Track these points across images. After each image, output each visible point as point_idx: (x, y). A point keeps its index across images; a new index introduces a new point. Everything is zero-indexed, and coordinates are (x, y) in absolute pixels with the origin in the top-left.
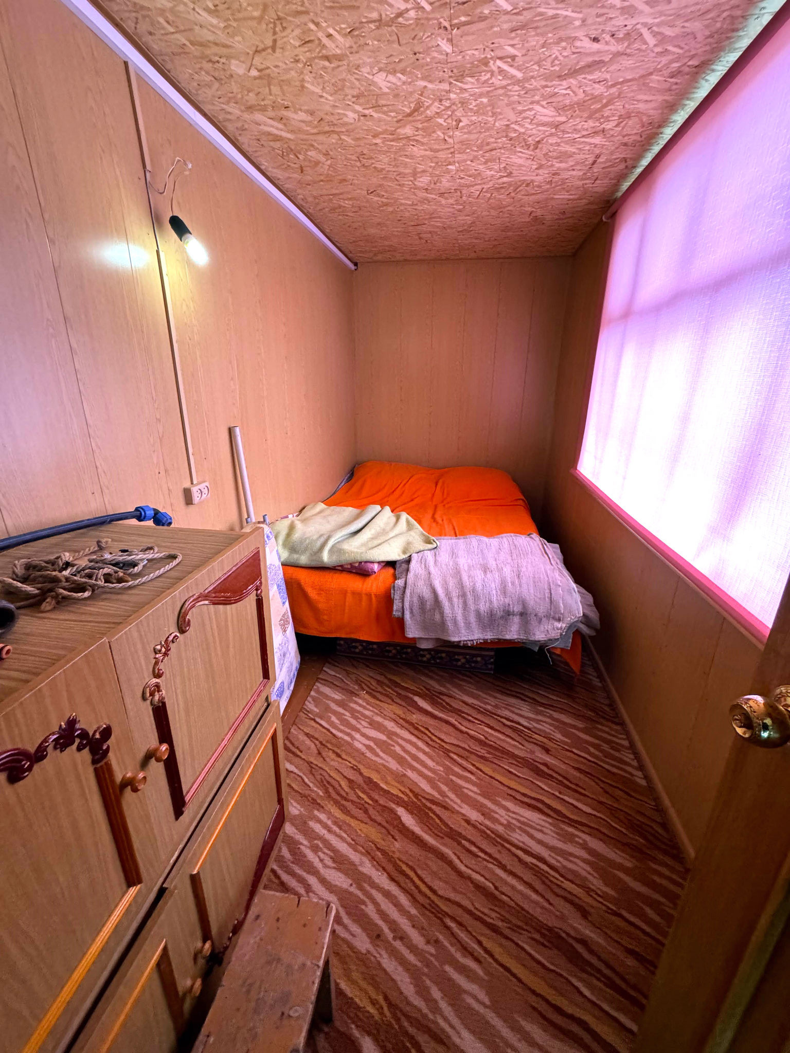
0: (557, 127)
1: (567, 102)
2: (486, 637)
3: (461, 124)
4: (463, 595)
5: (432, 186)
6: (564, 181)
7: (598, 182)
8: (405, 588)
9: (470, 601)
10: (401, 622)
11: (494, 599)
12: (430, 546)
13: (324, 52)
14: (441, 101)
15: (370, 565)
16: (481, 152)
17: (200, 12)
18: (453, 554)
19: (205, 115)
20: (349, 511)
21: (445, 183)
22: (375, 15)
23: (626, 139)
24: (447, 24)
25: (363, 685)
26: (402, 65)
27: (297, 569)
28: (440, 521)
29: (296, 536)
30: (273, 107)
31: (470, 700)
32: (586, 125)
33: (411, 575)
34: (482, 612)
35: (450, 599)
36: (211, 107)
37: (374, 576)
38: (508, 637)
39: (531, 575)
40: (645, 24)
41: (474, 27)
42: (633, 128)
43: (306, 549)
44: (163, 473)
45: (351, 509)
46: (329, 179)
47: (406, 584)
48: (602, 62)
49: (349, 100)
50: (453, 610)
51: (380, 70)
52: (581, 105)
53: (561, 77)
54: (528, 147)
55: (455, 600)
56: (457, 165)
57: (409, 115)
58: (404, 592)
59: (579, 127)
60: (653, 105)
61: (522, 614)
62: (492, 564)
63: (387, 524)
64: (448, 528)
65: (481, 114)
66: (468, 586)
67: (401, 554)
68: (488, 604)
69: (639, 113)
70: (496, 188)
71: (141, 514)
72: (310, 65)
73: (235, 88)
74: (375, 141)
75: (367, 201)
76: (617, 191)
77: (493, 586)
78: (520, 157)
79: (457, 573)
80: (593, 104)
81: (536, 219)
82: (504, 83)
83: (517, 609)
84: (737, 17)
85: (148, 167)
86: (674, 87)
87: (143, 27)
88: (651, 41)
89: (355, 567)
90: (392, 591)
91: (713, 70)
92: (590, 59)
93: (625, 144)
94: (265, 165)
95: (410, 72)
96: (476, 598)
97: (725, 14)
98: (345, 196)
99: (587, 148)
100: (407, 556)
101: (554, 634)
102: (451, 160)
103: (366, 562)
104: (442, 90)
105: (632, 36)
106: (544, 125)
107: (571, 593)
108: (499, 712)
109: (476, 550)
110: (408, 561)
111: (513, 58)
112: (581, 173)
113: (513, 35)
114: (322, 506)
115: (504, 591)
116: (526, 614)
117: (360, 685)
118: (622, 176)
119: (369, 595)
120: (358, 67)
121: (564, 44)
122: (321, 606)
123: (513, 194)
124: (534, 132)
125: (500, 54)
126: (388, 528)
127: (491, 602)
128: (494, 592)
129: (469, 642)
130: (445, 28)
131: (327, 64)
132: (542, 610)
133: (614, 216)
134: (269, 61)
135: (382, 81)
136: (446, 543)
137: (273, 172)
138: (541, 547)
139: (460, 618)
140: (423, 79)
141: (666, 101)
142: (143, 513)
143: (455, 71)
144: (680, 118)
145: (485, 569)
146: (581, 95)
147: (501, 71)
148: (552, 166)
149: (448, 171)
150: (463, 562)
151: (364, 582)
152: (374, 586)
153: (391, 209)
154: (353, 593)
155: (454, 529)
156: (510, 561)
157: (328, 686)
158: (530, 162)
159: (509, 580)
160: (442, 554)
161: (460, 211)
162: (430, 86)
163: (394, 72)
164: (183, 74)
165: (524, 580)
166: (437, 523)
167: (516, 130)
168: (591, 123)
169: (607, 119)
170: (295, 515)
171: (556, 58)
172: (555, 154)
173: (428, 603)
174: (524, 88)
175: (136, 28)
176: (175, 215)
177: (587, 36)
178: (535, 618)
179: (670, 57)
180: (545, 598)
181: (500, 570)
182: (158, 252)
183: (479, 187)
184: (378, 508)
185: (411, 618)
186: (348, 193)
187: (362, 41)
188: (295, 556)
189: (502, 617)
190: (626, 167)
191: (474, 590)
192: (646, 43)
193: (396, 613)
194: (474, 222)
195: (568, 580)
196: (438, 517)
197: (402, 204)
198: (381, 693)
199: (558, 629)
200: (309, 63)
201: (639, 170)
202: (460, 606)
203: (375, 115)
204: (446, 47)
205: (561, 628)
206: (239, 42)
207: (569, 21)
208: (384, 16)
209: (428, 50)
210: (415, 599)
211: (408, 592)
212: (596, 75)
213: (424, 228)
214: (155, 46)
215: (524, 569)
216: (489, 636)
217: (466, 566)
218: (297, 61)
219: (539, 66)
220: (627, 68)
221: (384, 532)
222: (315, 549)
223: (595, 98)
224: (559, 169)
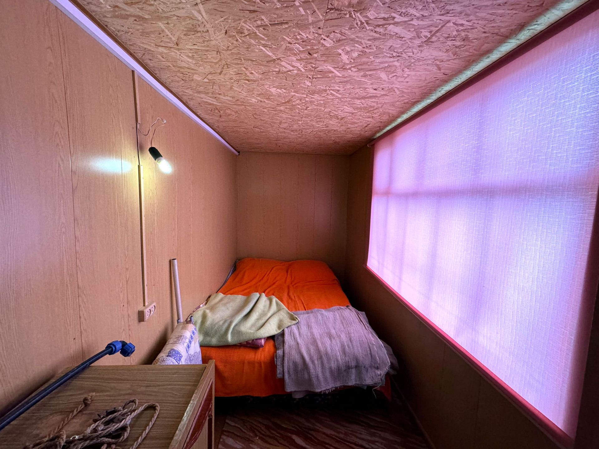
0: (352, 114)
1: (359, 107)
2: (337, 386)
3: (308, 109)
4: (321, 358)
5: (288, 127)
6: (351, 131)
7: (366, 132)
8: (284, 356)
9: (325, 361)
10: (282, 380)
11: (339, 358)
12: (294, 322)
13: (247, 78)
14: (301, 100)
15: (259, 341)
16: (315, 119)
17: (183, 56)
18: (309, 327)
19: (171, 92)
20: (240, 298)
21: (295, 127)
22: (277, 70)
23: (382, 120)
24: (311, 77)
25: (257, 432)
26: (285, 87)
27: (210, 348)
28: (293, 298)
29: (208, 322)
30: (212, 93)
31: (329, 432)
32: (365, 115)
33: (286, 346)
34: (333, 368)
35: (313, 362)
36: (175, 89)
37: (261, 349)
38: (350, 384)
39: (358, 340)
40: (396, 88)
41: (323, 79)
42: (385, 118)
43: (216, 332)
44: (126, 305)
45: (240, 296)
46: (235, 121)
47: (284, 353)
48: (377, 96)
49: (255, 95)
50: (316, 369)
51: (274, 87)
52: (365, 108)
53: (358, 99)
54: (338, 119)
55: (316, 362)
56: (303, 122)
57: (284, 103)
58: (283, 359)
59: (362, 115)
60: (395, 111)
61: (357, 367)
62: (333, 331)
63: (265, 306)
64: (299, 304)
65: (319, 106)
66: (323, 351)
67: (277, 330)
68: (336, 362)
69: (389, 113)
70: (319, 131)
71: (112, 349)
72: (238, 82)
73: (193, 84)
74: (263, 110)
75: (253, 130)
76: (375, 136)
77: (337, 348)
78: (334, 122)
79: (314, 342)
80: (370, 108)
81: (335, 142)
82: (332, 98)
83: (353, 364)
84: (432, 90)
85: (139, 121)
86: (405, 107)
87: (147, 57)
88: (398, 93)
89: (249, 343)
90: (275, 359)
91: (421, 104)
92: (371, 95)
93: (381, 122)
94: (199, 113)
95: (289, 89)
96: (329, 359)
97: (428, 89)
98: (241, 127)
99: (365, 121)
100: (281, 330)
101: (377, 380)
102: (300, 120)
103: (257, 339)
104: (303, 97)
105: (391, 90)
106: (347, 112)
107: (381, 348)
108: (348, 439)
109: (321, 322)
110: (282, 334)
111: (338, 91)
112: (360, 129)
113: (340, 84)
114: (221, 295)
115: (344, 352)
116: (359, 366)
117: (254, 432)
118: (378, 131)
119: (260, 363)
120: (263, 85)
121: (362, 89)
122: (226, 375)
123: (327, 134)
124: (342, 114)
125: (333, 88)
126: (266, 310)
127: (337, 360)
128: (339, 353)
129: (327, 391)
130: (310, 78)
131: (247, 82)
132: (367, 362)
133: (373, 146)
134: (217, 78)
135: (273, 90)
136: (302, 317)
137: (203, 115)
138: (357, 316)
139: (320, 375)
140: (294, 92)
141: (401, 111)
142: (114, 348)
143: (310, 91)
144: (405, 116)
145: (330, 337)
146: (365, 105)
147: (332, 94)
148: (348, 126)
149: (298, 123)
150: (316, 332)
151: (256, 353)
152: (263, 356)
153: (264, 134)
154: (249, 363)
155: (303, 303)
156: (343, 329)
157: (231, 437)
158: (338, 124)
159: (346, 344)
160: (302, 327)
161: (300, 137)
162: (297, 95)
163: (281, 89)
164: (164, 76)
165: (354, 344)
166: (292, 300)
167: (333, 113)
168: (368, 114)
169: (375, 113)
170: (204, 304)
171: (357, 93)
172: (350, 122)
173: (300, 366)
174: (341, 100)
175: (142, 57)
176: (153, 146)
177: (372, 88)
178: (364, 369)
179: (404, 98)
180: (368, 355)
181: (339, 337)
182: (139, 167)
183: (312, 130)
184: (257, 295)
185: (288, 377)
186: (244, 126)
187: (268, 77)
188: (208, 339)
189: (345, 371)
190: (380, 129)
191: (327, 354)
192: (396, 93)
193: (279, 376)
194: (305, 141)
195: (377, 339)
196: (291, 294)
197: (270, 133)
198: (270, 437)
199: (379, 376)
200: (238, 81)
201: (385, 130)
202: (320, 366)
203: (267, 102)
204: (309, 84)
205: (380, 375)
206: (202, 69)
207: (366, 83)
208: (281, 70)
209: (299, 84)
210: (291, 364)
211: (286, 359)
212: (374, 100)
213: (279, 142)
214: (151, 64)
215: (352, 335)
216: (338, 384)
217: (318, 334)
218: (231, 79)
219: (349, 95)
220: (387, 99)
221: (263, 314)
222: (222, 332)
223: (371, 107)
224: (350, 127)
